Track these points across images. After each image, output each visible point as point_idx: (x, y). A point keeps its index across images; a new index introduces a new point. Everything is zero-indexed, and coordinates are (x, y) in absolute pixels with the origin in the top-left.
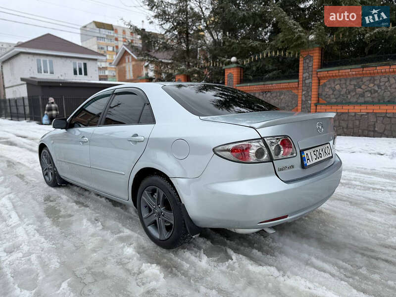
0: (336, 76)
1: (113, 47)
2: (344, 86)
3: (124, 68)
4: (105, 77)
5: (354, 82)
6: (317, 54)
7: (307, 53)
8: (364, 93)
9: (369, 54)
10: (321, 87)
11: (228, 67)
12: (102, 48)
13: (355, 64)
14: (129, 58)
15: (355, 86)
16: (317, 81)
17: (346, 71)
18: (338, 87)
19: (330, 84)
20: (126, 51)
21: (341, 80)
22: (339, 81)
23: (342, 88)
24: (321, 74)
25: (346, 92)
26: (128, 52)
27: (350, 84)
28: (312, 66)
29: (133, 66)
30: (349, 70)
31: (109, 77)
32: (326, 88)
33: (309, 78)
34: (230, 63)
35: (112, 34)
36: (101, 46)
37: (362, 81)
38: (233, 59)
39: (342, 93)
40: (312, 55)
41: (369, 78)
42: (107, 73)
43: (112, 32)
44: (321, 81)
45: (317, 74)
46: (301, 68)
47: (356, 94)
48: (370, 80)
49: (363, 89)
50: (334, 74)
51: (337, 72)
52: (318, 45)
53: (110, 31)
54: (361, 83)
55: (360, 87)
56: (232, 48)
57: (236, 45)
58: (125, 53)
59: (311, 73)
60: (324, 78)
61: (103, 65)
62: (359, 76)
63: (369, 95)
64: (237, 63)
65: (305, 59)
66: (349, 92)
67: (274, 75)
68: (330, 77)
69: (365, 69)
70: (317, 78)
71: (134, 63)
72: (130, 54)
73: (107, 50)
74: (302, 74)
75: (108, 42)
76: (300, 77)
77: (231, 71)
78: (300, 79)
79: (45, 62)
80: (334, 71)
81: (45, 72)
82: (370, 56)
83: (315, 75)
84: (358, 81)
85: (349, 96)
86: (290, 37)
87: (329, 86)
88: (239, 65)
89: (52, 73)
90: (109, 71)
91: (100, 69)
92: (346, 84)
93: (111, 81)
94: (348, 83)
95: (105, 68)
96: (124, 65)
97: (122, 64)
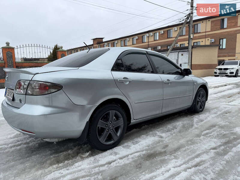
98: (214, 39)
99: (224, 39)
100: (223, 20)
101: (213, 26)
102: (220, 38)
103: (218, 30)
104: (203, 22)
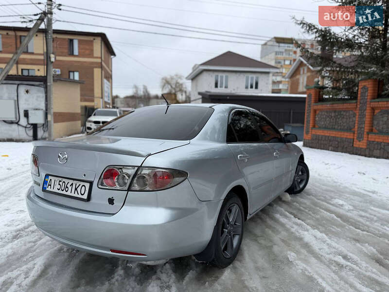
1: (291, 61)
3: (298, 79)
4: (279, 91)
12: (279, 63)
14: (304, 70)
20: (302, 62)
26: (304, 63)
29: (308, 77)
31: (282, 90)
35: (291, 48)
36: (278, 61)
42: (281, 87)
43: (291, 45)
53: (289, 45)
58: (301, 64)
61: (279, 79)
71: (309, 74)
72: (306, 65)
73: (284, 64)
75: (286, 56)
79: (222, 77)
81: (220, 87)
89: (226, 87)
90: (283, 84)
91: (274, 83)
93: (285, 93)
95: (280, 82)
96: (298, 77)
97: (296, 75)
98: (59, 70)
99: (75, 73)
100: (71, 41)
101: (57, 47)
102: (70, 70)
103: (65, 56)
104: (37, 35)
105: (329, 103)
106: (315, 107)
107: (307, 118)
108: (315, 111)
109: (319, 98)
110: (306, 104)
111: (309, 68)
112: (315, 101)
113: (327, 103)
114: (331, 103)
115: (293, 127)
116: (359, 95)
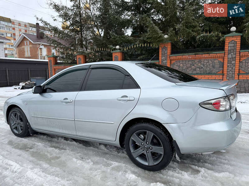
0: (180, 59)
1: (11, 34)
2: (185, 65)
4: (6, 55)
5: (190, 63)
6: (170, 46)
7: (164, 45)
8: (196, 68)
9: (197, 47)
10: (172, 65)
11: (114, 51)
12: (2, 34)
13: (190, 53)
14: (27, 42)
15: (191, 64)
16: (170, 62)
17: (187, 56)
18: (181, 65)
19: (177, 63)
20: (25, 37)
21: (183, 62)
22: (182, 62)
23: (184, 66)
24: (172, 58)
25: (186, 68)
26: (26, 38)
27: (188, 64)
28: (167, 53)
29: (31, 48)
30: (188, 56)
32: (175, 66)
33: (165, 60)
34: (115, 49)
35: (10, 26)
37: (195, 62)
38: (118, 47)
39: (184, 69)
40: (167, 47)
41: (198, 60)
44: (172, 62)
45: (170, 58)
46: (160, 54)
47: (192, 69)
48: (199, 62)
49: (196, 67)
50: (179, 58)
51: (181, 56)
52: (170, 41)
54: (194, 63)
55: (194, 65)
56: (116, 40)
57: (118, 38)
59: (166, 57)
60: (174, 60)
62: (193, 59)
63: (199, 70)
64: (120, 49)
65: (162, 49)
66: (188, 68)
67: (144, 57)
68: (177, 59)
69: (196, 55)
70: (170, 60)
71: (31, 46)
72: (28, 40)
73: (7, 36)
74: (161, 57)
75: (7, 31)
76: (160, 59)
77: (117, 54)
78: (160, 61)
80: (179, 56)
82: (198, 48)
83: (169, 58)
84: (192, 62)
85: (188, 70)
86: (155, 36)
87: (176, 65)
88: (121, 51)
92: (186, 63)
94: (187, 63)
97: (21, 46)
105: (63, 65)
106: (55, 67)
107: (50, 73)
108: (55, 69)
109: (56, 63)
110: (49, 66)
111: (30, 42)
112: (54, 64)
113: (62, 65)
114: (64, 65)
115: (37, 79)
116: (77, 62)
